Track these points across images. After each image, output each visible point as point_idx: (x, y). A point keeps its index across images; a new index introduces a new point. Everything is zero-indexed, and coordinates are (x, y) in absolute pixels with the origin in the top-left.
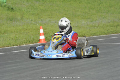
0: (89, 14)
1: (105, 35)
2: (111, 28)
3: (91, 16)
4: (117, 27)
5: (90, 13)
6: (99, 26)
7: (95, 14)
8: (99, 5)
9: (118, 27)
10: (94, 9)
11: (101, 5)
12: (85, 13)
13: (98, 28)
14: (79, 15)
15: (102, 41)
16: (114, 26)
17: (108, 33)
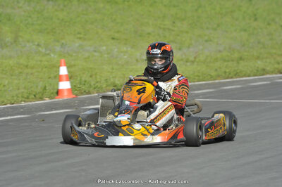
0: (173, 31)
1: (210, 82)
2: (226, 63)
3: (178, 35)
4: (238, 63)
5: (176, 29)
6: (197, 60)
7: (187, 32)
8: (197, 10)
9: (242, 62)
10: (183, 20)
11: (200, 11)
12: (164, 29)
13: (195, 63)
14: (149, 34)
15: (204, 96)
16: (233, 61)
17: (218, 76)
